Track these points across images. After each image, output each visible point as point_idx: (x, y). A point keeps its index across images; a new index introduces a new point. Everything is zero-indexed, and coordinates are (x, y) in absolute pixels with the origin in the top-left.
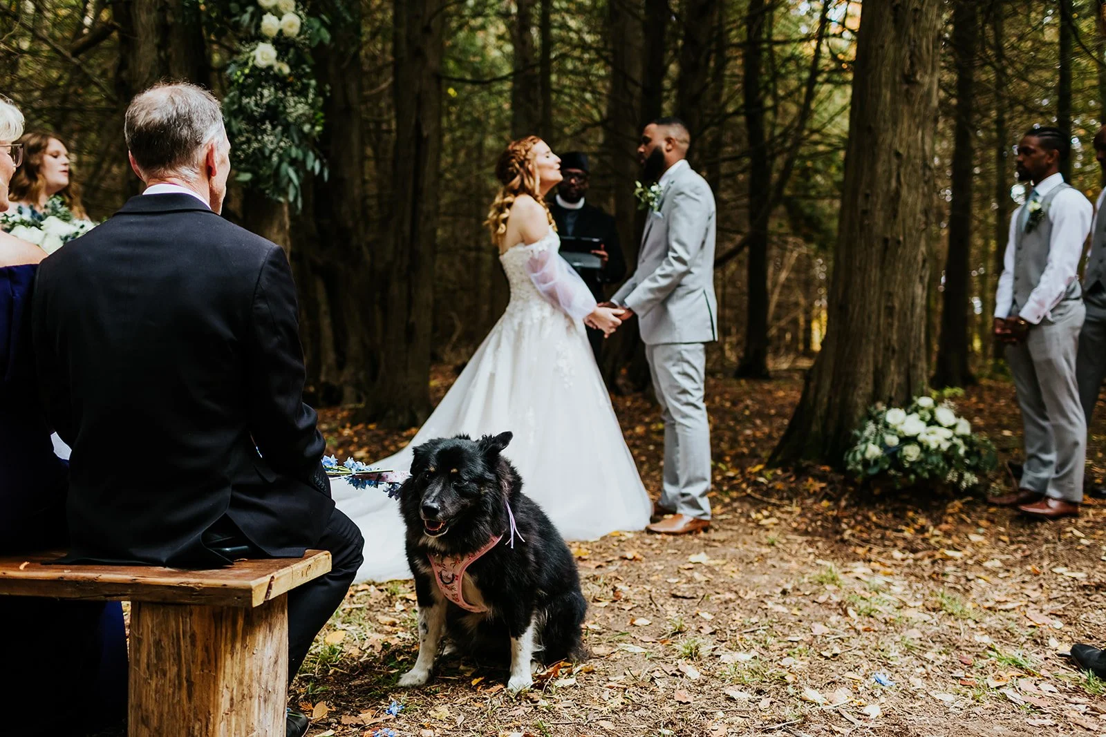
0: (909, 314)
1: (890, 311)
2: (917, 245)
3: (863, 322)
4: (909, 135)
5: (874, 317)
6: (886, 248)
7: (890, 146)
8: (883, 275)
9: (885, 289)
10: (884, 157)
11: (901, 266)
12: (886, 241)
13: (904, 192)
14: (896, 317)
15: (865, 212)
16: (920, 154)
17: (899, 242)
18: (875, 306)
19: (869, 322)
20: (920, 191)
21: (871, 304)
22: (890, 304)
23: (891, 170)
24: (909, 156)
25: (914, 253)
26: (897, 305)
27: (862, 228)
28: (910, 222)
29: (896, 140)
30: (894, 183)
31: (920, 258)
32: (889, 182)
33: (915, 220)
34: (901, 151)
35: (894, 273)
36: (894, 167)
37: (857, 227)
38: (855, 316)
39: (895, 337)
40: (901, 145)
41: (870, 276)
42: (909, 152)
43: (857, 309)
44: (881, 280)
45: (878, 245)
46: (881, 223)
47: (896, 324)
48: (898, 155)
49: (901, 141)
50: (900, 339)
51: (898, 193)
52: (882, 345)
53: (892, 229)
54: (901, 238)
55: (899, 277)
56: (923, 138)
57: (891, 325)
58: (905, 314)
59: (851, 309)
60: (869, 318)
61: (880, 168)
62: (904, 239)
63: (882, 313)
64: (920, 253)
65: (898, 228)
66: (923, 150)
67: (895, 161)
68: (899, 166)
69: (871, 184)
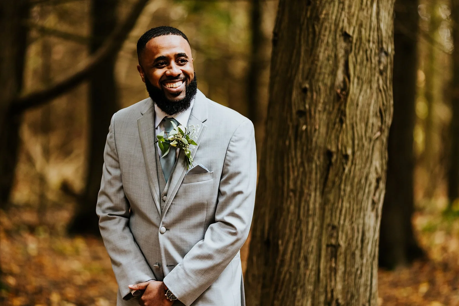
0: (358, 253)
1: (334, 249)
2: (369, 159)
3: (298, 265)
4: (361, 9)
5: (312, 258)
6: (328, 165)
7: (337, 25)
8: (325, 202)
9: (328, 221)
10: (327, 38)
11: (348, 189)
12: (329, 154)
13: (354, 88)
14: (341, 258)
15: (302, 113)
16: (374, 35)
17: (346, 157)
18: (313, 243)
19: (306, 265)
20: (375, 86)
21: (309, 240)
22: (333, 241)
23: (336, 56)
24: (360, 38)
25: (366, 171)
26: (342, 243)
27: (298, 134)
28: (360, 128)
29: (344, 16)
30: (340, 76)
31: (373, 177)
32: (333, 73)
33: (367, 124)
34: (350, 32)
35: (339, 197)
36: (341, 53)
37: (291, 132)
38: (288, 257)
39: (339, 287)
40: (349, 23)
41: (307, 202)
42: (360, 32)
43: (291, 246)
44: (323, 209)
45: (318, 161)
46: (323, 130)
47: (341, 268)
48: (346, 37)
49: (350, 16)
50: (346, 291)
51: (345, 88)
52: (322, 299)
53: (337, 138)
54: (349, 152)
55: (346, 204)
56: (378, 14)
57: (335, 270)
58: (353, 254)
59: (281, 248)
60: (306, 259)
61: (323, 53)
62: (353, 153)
63: (323, 253)
64: (373, 169)
65: (346, 138)
66: (379, 29)
67: (342, 44)
68: (347, 53)
69: (310, 75)
